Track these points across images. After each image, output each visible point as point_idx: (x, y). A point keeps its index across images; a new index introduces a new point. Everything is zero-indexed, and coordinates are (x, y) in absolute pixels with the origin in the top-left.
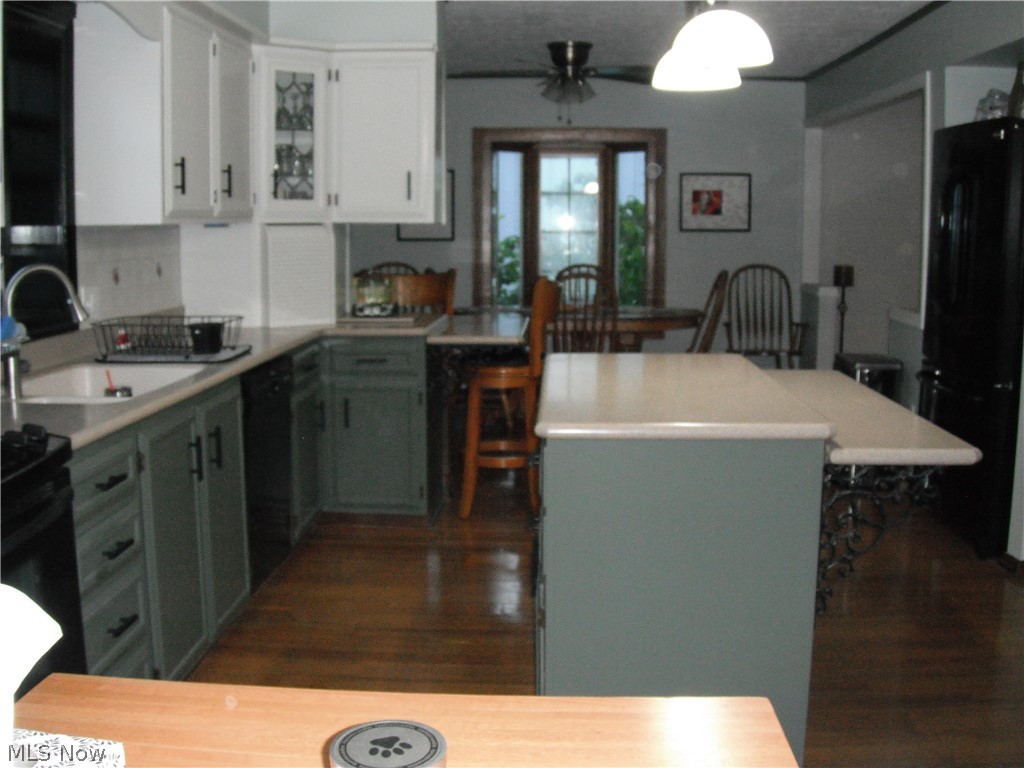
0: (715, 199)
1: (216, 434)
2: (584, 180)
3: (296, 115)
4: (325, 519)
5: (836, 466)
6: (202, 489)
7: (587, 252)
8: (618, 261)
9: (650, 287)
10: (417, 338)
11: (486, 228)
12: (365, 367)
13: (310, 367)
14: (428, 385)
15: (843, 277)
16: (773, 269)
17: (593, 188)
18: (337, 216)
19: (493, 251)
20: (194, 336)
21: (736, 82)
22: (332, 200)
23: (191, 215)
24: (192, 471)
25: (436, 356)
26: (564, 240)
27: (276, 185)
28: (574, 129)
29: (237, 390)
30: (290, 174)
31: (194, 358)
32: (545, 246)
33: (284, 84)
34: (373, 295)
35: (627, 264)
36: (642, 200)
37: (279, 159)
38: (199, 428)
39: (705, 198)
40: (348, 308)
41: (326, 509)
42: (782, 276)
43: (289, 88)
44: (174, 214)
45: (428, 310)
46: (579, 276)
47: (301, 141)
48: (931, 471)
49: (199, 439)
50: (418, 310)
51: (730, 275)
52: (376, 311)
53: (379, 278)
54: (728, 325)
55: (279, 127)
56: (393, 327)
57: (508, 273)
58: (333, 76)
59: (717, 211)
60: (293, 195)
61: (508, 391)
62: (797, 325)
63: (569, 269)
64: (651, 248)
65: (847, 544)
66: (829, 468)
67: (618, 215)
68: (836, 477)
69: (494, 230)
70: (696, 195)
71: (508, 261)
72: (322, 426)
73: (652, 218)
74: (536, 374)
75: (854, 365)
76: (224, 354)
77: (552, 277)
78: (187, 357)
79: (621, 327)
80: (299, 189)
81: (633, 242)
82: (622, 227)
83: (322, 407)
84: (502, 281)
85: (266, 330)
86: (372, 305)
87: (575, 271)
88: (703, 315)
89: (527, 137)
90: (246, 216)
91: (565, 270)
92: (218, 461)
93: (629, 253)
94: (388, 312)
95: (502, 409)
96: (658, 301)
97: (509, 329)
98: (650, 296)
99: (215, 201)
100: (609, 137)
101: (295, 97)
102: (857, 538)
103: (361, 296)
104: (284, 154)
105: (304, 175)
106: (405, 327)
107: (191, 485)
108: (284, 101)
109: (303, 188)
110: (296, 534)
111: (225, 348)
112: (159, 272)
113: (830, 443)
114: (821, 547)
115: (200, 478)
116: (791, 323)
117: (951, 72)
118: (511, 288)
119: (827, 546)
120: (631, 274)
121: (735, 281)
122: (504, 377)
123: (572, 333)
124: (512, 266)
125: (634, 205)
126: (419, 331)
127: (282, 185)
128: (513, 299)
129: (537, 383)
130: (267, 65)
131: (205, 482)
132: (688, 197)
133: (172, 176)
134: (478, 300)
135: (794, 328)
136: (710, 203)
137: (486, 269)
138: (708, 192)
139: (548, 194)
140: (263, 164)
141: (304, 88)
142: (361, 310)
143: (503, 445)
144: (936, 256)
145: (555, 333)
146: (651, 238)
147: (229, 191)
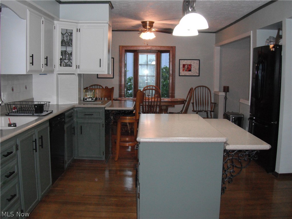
0: (190, 67)
1: (41, 138)
2: (151, 61)
3: (67, 42)
4: (75, 161)
5: (227, 150)
6: (37, 155)
7: (152, 82)
8: (161, 84)
9: (170, 92)
10: (102, 108)
11: (123, 74)
12: (87, 116)
13: (71, 116)
14: (105, 122)
15: (226, 89)
16: (206, 87)
17: (154, 63)
18: (79, 71)
19: (125, 81)
20: (35, 108)
21: (197, 34)
22: (78, 67)
23: (36, 71)
24: (34, 149)
25: (108, 113)
26: (145, 78)
27: (61, 62)
28: (149, 46)
29: (48, 124)
30: (65, 59)
31: (35, 114)
32: (140, 80)
33: (64, 33)
34: (89, 95)
35: (164, 85)
36: (168, 67)
37: (62, 55)
38: (36, 137)
39: (186, 66)
40: (82, 99)
41: (75, 158)
42: (208, 89)
43: (65, 34)
44: (30, 71)
45: (106, 99)
46: (150, 89)
47: (69, 49)
48: (256, 152)
49: (36, 140)
50: (103, 99)
51: (194, 89)
52: (90, 100)
53: (91, 90)
54: (193, 103)
55: (62, 45)
56: (96, 105)
57: (129, 87)
58: (78, 30)
59: (190, 70)
60: (67, 65)
61: (129, 123)
62: (213, 103)
63: (147, 87)
64: (171, 81)
65: (231, 173)
66: (225, 151)
67: (161, 71)
68: (227, 153)
69: (125, 75)
70: (184, 66)
71: (129, 84)
72: (74, 134)
73: (171, 72)
74: (137, 118)
75: (230, 116)
76: (44, 113)
77: (142, 89)
78: (33, 114)
79: (162, 104)
80: (68, 63)
81: (166, 79)
82: (162, 75)
83: (74, 128)
84: (128, 90)
85: (58, 105)
86: (90, 98)
87: (149, 88)
88: (186, 101)
89: (135, 49)
90: (52, 72)
91: (145, 87)
92: (42, 146)
93: (164, 82)
94: (94, 100)
95: (127, 127)
96: (173, 96)
97: (129, 105)
98: (170, 95)
99: (43, 67)
100: (159, 49)
101: (67, 37)
102: (234, 172)
103: (86, 95)
104: (63, 53)
105: (70, 59)
106: (99, 105)
107: (34, 154)
108: (64, 38)
109: (69, 63)
110: (66, 166)
111: (45, 111)
112: (26, 88)
113: (226, 143)
114: (223, 174)
115: (36, 151)
116: (211, 103)
117: (258, 31)
118: (130, 92)
119: (225, 174)
120: (165, 88)
121: (195, 90)
122: (128, 119)
123: (148, 106)
124: (131, 85)
125: (166, 68)
126: (103, 106)
127: (63, 63)
128: (131, 95)
129: (138, 121)
130: (59, 27)
131: (38, 153)
132: (181, 66)
133: (29, 60)
134: (120, 96)
135: (212, 104)
136: (188, 68)
137: (123, 86)
138: (187, 65)
139: (141, 65)
140: (57, 56)
141: (69, 34)
142: (86, 99)
143: (127, 139)
144: (254, 84)
145: (143, 106)
146: (171, 78)
147: (47, 64)
